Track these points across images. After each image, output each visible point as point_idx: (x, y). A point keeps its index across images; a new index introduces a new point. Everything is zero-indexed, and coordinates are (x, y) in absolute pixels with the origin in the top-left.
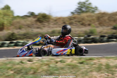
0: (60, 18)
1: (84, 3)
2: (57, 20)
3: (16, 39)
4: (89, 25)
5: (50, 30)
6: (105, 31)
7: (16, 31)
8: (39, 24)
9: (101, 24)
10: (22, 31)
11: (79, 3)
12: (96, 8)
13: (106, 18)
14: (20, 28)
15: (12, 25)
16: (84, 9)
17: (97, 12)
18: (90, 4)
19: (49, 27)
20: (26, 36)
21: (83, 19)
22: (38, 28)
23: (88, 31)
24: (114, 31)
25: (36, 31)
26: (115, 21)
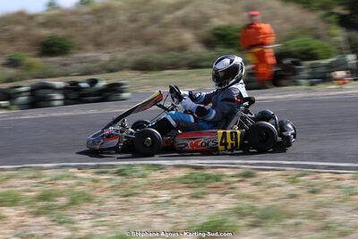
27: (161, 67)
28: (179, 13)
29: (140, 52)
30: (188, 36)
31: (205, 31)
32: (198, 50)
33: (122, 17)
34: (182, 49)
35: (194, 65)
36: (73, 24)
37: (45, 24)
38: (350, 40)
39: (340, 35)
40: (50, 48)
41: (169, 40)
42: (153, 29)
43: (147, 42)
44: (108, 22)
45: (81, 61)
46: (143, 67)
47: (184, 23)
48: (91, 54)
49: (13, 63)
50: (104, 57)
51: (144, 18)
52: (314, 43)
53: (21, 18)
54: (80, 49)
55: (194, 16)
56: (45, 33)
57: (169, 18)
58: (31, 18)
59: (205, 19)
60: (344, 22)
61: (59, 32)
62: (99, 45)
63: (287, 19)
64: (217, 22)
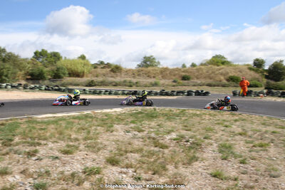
0: (130, 70)
1: (149, 58)
2: (128, 72)
3: (95, 85)
4: (154, 77)
5: (122, 80)
6: (166, 83)
7: (95, 79)
8: (112, 73)
9: (164, 77)
10: (100, 79)
11: (144, 58)
12: (159, 63)
13: (168, 72)
14: (97, 76)
15: (90, 73)
16: (148, 63)
17: (161, 67)
18: (154, 59)
19: (121, 77)
20: (103, 84)
21: (149, 72)
22: (112, 77)
23: (153, 82)
24: (174, 84)
25: (111, 79)
26: (174, 75)
27: (214, 86)
28: (220, 71)
29: (209, 81)
30: (222, 78)
31: (227, 77)
32: (225, 82)
33: (204, 71)
34: (220, 81)
35: (224, 86)
36: (191, 72)
37: (183, 72)
38: (267, 83)
39: (265, 80)
40: (184, 78)
41: (217, 79)
42: (213, 75)
43: (211, 79)
44: (200, 72)
45: (193, 82)
46: (210, 85)
47: (221, 74)
48: (196, 80)
49: (174, 81)
50: (199, 82)
51: (210, 72)
52: (258, 83)
53: (177, 69)
54: (193, 79)
55: (224, 72)
56: (184, 74)
57: (217, 72)
58: (180, 70)
59: (228, 73)
60: (267, 77)
61: (187, 74)
62: (198, 78)
63: (251, 75)
64: (230, 75)
